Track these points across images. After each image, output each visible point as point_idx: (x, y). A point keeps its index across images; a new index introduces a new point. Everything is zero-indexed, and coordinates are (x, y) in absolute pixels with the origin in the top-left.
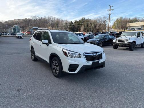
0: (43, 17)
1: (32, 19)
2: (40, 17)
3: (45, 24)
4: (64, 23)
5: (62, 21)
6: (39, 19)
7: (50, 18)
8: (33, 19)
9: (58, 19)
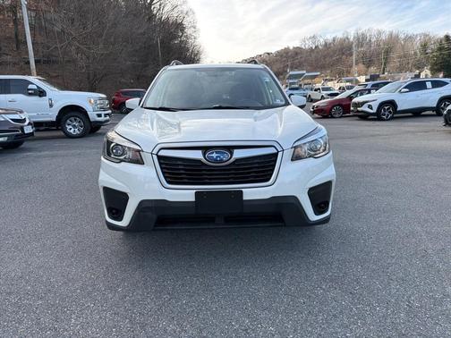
0: (340, 35)
1: (303, 47)
2: (329, 37)
3: (344, 57)
4: (417, 44)
5: (409, 39)
6: (326, 44)
7: (363, 34)
8: (309, 45)
9: (391, 34)
